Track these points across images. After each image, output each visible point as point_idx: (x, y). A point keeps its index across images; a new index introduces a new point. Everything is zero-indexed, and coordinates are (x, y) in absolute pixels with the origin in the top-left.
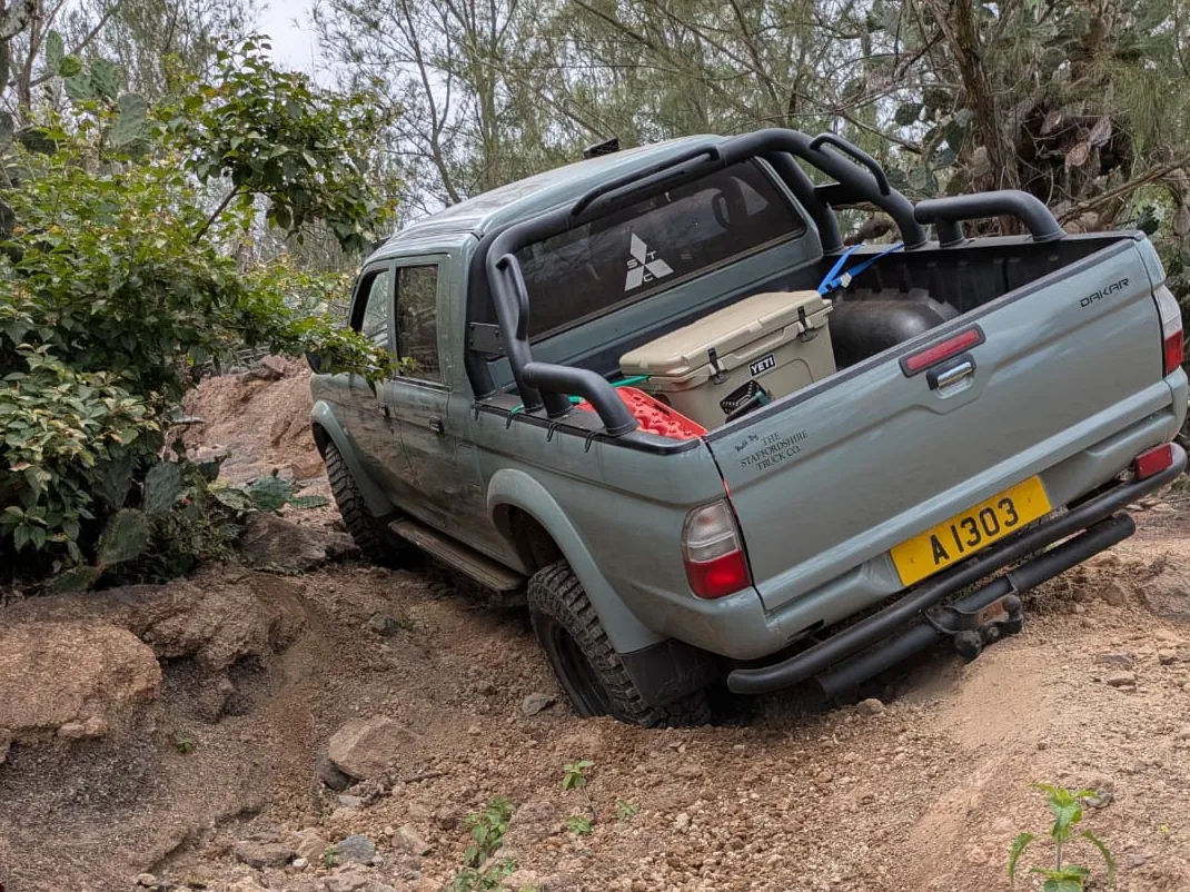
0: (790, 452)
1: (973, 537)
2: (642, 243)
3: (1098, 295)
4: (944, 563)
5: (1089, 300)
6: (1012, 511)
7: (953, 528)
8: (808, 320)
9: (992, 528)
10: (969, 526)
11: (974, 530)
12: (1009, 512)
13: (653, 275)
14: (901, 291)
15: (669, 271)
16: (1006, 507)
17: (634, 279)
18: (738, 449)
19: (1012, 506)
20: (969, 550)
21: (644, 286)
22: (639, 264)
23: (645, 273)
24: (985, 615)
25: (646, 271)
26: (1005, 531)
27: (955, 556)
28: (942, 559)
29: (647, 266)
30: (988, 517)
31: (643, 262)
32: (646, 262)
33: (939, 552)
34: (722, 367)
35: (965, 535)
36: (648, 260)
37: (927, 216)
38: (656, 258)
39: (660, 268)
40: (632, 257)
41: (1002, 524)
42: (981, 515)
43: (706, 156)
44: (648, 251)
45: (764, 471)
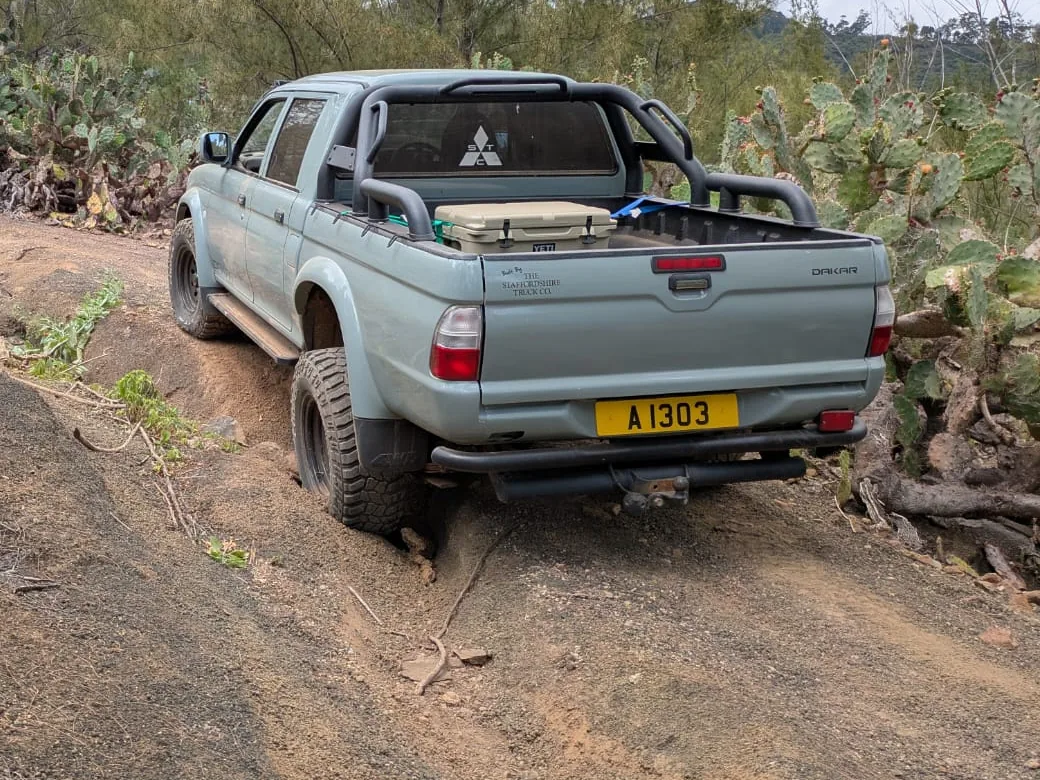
0: (543, 291)
1: (666, 421)
2: (485, 135)
3: (829, 271)
4: (635, 430)
5: (821, 272)
6: (705, 413)
7: (652, 407)
8: (592, 229)
9: (684, 419)
10: (666, 410)
11: (669, 415)
12: (703, 413)
13: (485, 162)
14: (677, 238)
15: (499, 163)
16: (702, 408)
17: (469, 159)
18: (504, 273)
19: (706, 408)
20: (659, 429)
21: (476, 167)
22: (478, 150)
23: (479, 158)
24: (655, 487)
25: (481, 157)
26: (693, 426)
27: (646, 428)
28: (635, 427)
29: (483, 154)
30: (683, 410)
31: (481, 150)
32: (483, 151)
33: (634, 420)
34: (510, 236)
35: (660, 416)
36: (486, 149)
37: (715, 186)
38: (493, 150)
39: (492, 159)
40: (474, 143)
41: (693, 420)
42: (679, 406)
43: (557, 86)
44: (488, 143)
45: (518, 297)
